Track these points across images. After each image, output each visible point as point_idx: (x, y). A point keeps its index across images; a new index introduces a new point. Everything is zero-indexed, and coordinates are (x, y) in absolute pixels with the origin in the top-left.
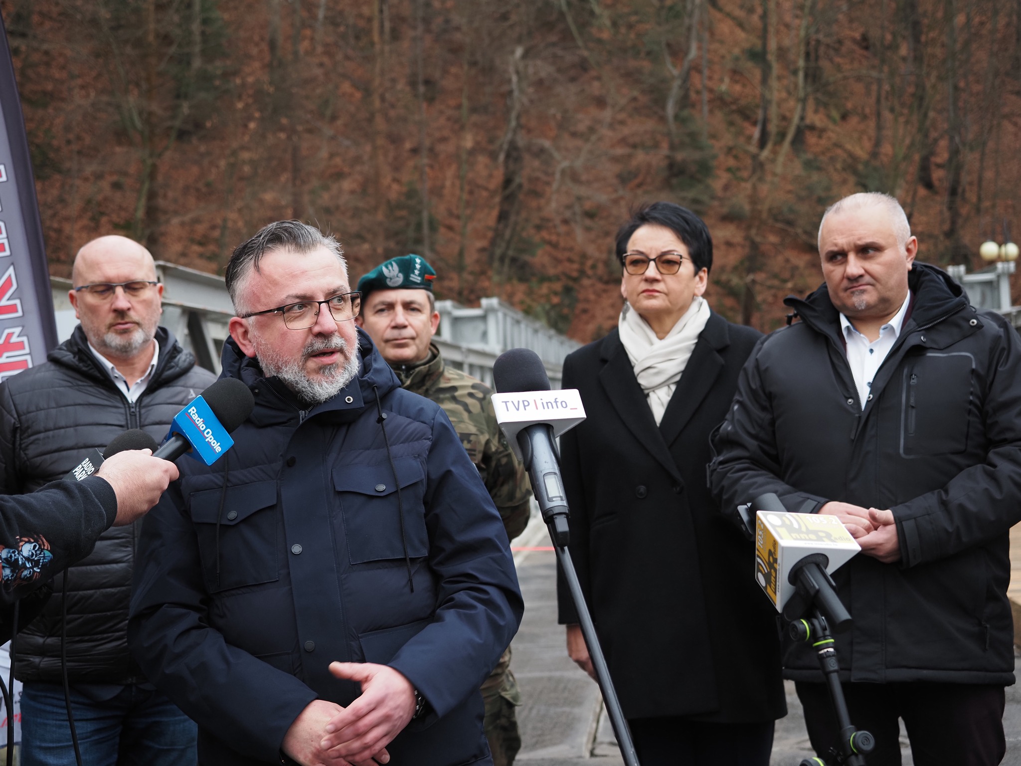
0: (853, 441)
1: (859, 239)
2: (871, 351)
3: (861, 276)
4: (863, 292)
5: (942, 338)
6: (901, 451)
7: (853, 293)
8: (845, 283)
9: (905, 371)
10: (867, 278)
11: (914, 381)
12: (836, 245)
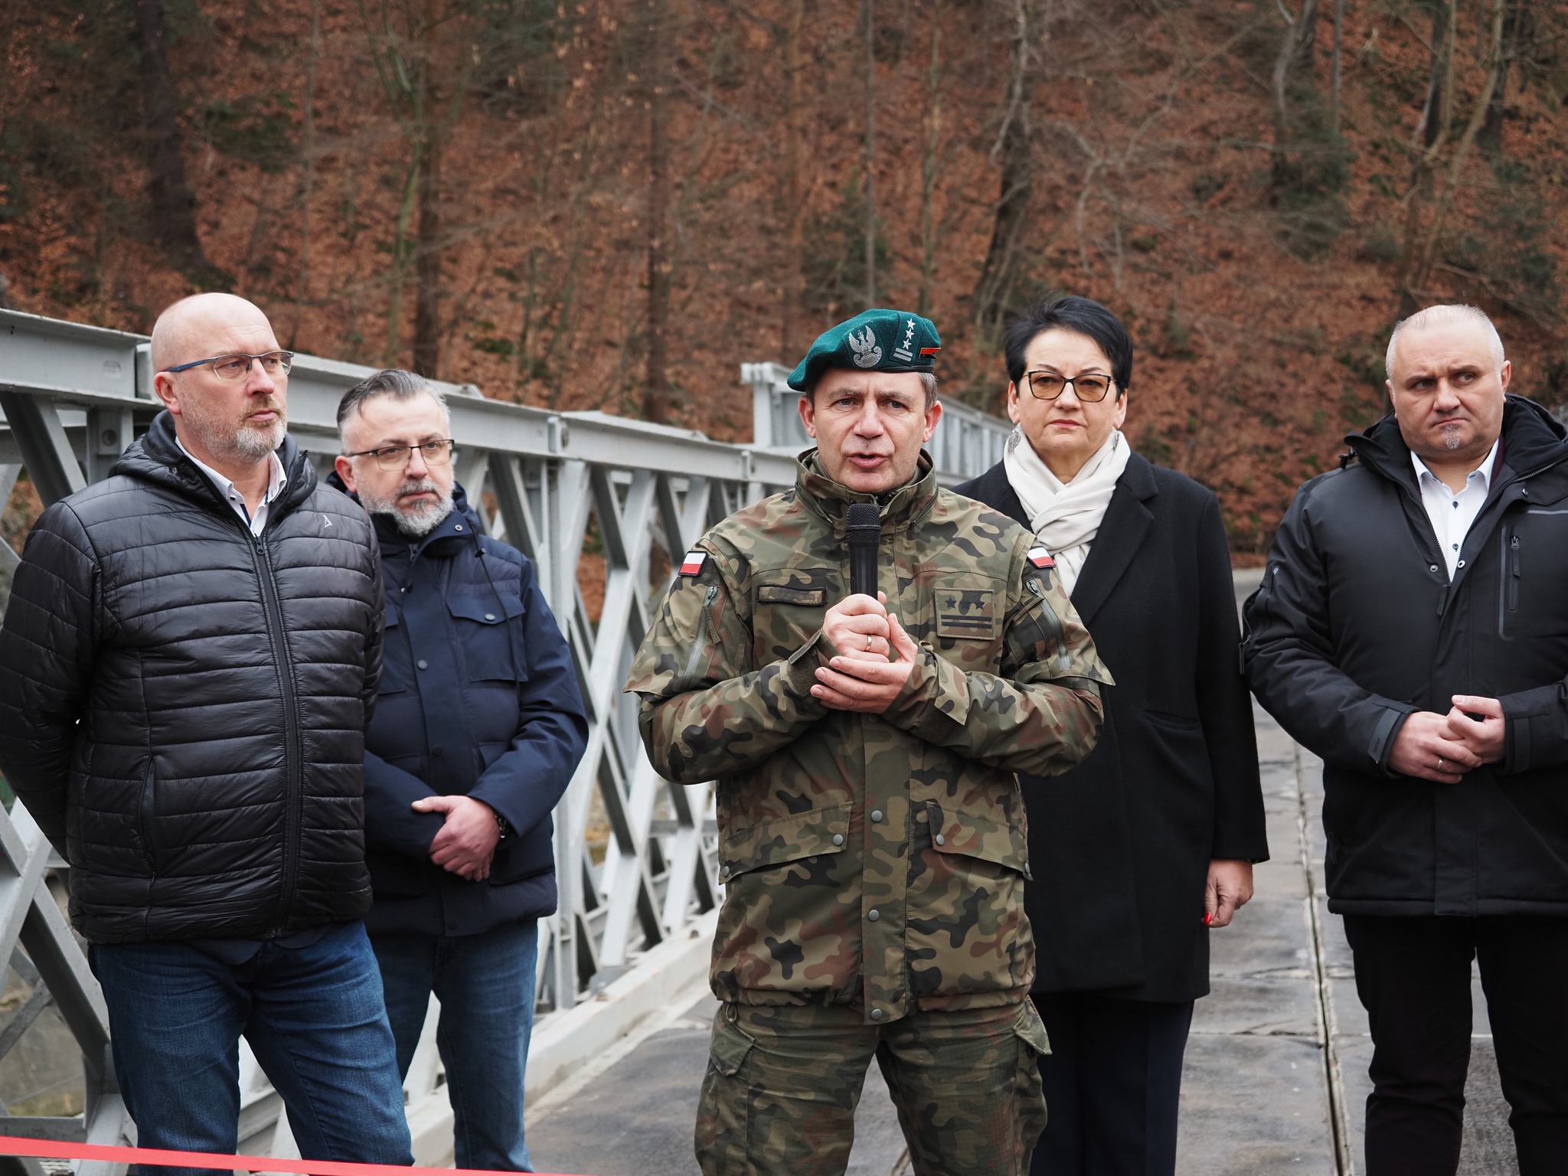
0: (1440, 617)
1: (1455, 362)
2: (1455, 504)
3: (1456, 407)
4: (1457, 427)
5: (1548, 492)
6: (1501, 631)
7: (1443, 428)
8: (1433, 417)
9: (1504, 530)
10: (1462, 411)
11: (1515, 545)
12: (1424, 369)
